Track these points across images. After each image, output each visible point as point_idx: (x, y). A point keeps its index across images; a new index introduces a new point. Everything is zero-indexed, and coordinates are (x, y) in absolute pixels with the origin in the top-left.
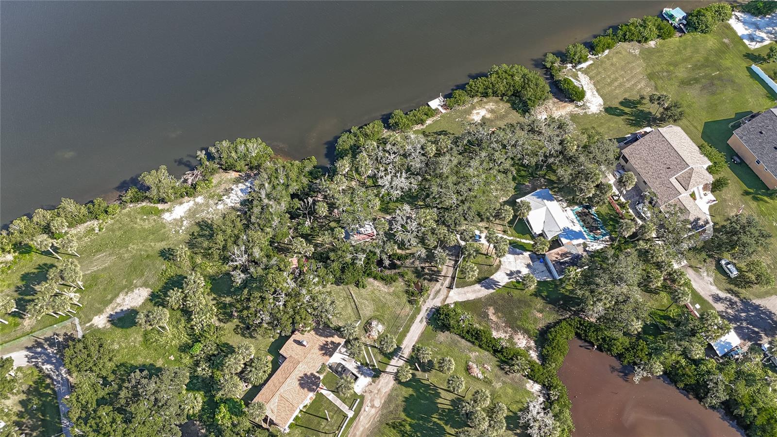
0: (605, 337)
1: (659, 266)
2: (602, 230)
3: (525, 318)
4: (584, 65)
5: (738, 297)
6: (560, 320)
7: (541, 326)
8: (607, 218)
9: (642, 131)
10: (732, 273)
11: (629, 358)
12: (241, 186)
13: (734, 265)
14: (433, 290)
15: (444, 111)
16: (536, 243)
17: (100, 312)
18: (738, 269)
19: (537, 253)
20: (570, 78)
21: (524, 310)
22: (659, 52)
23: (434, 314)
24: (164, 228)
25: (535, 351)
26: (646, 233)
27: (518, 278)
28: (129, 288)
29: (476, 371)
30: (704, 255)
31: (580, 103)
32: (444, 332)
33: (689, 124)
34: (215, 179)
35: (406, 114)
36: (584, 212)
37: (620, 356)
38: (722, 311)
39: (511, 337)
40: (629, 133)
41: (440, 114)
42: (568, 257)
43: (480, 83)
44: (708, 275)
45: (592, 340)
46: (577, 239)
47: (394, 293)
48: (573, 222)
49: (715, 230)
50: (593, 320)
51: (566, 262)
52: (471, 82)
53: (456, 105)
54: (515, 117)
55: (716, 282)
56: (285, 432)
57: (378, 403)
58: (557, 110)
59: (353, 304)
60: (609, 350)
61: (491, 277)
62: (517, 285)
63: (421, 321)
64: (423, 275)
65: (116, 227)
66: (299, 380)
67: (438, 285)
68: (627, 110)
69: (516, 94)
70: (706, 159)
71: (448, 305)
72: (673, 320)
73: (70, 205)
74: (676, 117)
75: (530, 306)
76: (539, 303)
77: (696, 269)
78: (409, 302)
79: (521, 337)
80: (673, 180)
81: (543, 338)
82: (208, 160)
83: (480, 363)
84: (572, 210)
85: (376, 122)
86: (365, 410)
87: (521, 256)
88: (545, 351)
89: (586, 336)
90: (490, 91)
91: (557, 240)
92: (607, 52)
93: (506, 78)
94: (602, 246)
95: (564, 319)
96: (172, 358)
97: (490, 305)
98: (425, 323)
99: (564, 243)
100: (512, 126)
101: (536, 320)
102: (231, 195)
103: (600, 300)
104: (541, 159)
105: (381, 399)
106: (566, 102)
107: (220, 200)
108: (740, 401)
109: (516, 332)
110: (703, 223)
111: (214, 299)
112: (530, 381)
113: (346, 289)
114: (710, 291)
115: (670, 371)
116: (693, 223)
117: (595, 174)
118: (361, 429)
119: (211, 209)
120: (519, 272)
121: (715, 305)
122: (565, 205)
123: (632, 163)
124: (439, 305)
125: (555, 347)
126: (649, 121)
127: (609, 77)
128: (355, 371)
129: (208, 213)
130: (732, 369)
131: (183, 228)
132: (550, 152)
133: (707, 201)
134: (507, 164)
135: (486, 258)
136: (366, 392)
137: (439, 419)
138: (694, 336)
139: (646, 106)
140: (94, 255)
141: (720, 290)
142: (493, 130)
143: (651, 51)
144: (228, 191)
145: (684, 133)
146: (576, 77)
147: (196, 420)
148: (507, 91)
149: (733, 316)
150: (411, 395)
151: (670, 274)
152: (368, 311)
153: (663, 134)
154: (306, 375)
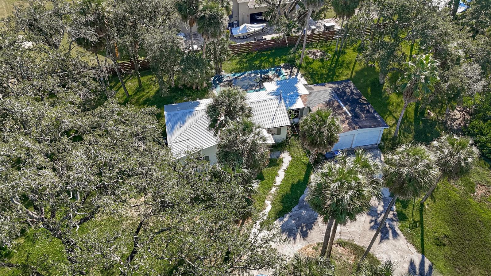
51: (353, 111)
99: (304, 106)
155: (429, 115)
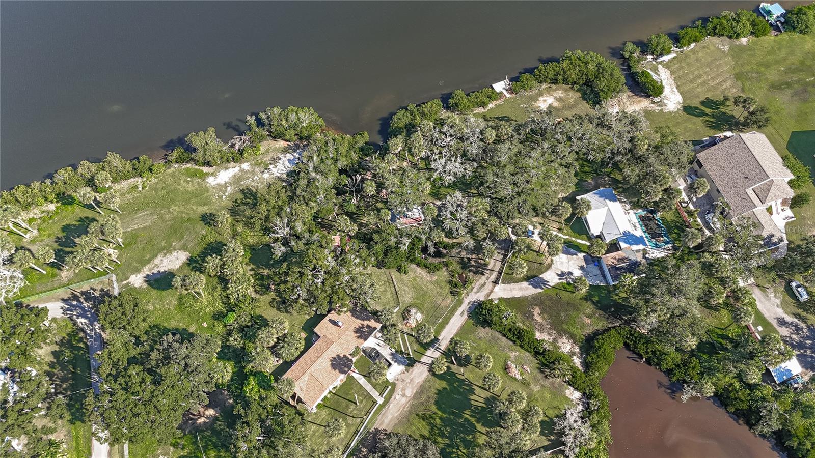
0: (655, 351)
1: (723, 281)
2: (665, 238)
3: (572, 321)
4: (666, 58)
5: (806, 322)
6: (610, 328)
7: (588, 332)
8: (673, 225)
9: (722, 135)
10: (802, 297)
11: (678, 375)
12: (289, 156)
13: (806, 288)
14: (478, 283)
15: (508, 96)
16: (592, 245)
17: (137, 271)
18: (809, 293)
19: (593, 255)
20: (649, 71)
21: (573, 313)
22: (750, 50)
23: (476, 308)
24: (208, 192)
25: (579, 358)
26: (713, 245)
27: (569, 280)
28: (168, 250)
29: (515, 372)
30: (773, 274)
31: (657, 99)
32: (484, 328)
33: (774, 132)
34: (264, 146)
35: (468, 95)
36: (648, 217)
37: (669, 372)
38: (786, 337)
39: (555, 340)
40: (707, 136)
41: (504, 98)
42: (625, 262)
43: (551, 69)
44: (775, 296)
45: (641, 352)
46: (637, 244)
47: (437, 283)
48: (635, 226)
49: (789, 249)
50: (645, 331)
51: (622, 268)
52: (541, 66)
53: (522, 90)
54: (584, 108)
55: (783, 305)
56: (312, 411)
57: (409, 393)
58: (630, 104)
59: (393, 289)
60: (658, 364)
61: (541, 276)
62: (567, 286)
63: (462, 314)
64: (469, 267)
65: (159, 186)
66: (331, 361)
67: (483, 279)
68: (708, 111)
69: (588, 83)
70: (789, 171)
71: (492, 300)
72: (731, 341)
73: (115, 160)
74: (761, 123)
75: (578, 310)
76: (589, 308)
77: (763, 288)
78: (451, 293)
79: (566, 341)
80: (749, 191)
81: (589, 345)
82: (258, 126)
83: (520, 364)
84: (635, 213)
85: (435, 101)
86: (395, 398)
87: (575, 256)
88: (589, 359)
89: (635, 347)
90: (560, 77)
91: (615, 244)
92: (693, 45)
93: (579, 66)
94: (663, 255)
95: (613, 328)
96: (205, 325)
97: (536, 305)
98: (465, 316)
99: (622, 247)
100: (580, 117)
101: (583, 325)
102: (278, 164)
103: (654, 311)
104: (607, 155)
105: (413, 389)
106: (641, 96)
107: (266, 169)
108: (794, 432)
109: (561, 336)
110: (777, 240)
111: (252, 270)
112: (570, 387)
113: (388, 273)
114: (775, 313)
115: (721, 393)
116: (766, 239)
117: (664, 177)
118: (390, 417)
119: (256, 177)
120: (570, 273)
121: (779, 329)
122: (628, 207)
123: (707, 169)
124: (482, 299)
125: (600, 355)
126: (731, 125)
127: (692, 73)
128: (389, 358)
129: (253, 181)
130: (789, 397)
131: (227, 194)
132: (618, 150)
133: (784, 217)
134: (571, 158)
135: (538, 255)
136: (398, 380)
137: (470, 416)
138: (753, 359)
139: (729, 108)
140: (136, 213)
141: (786, 313)
142: (560, 120)
143: (742, 48)
144: (275, 160)
145: (768, 141)
146: (655, 70)
147: (224, 390)
148: (579, 79)
149: (797, 342)
150: (444, 389)
151: (734, 291)
152: (407, 297)
153: (745, 141)
154: (338, 356)
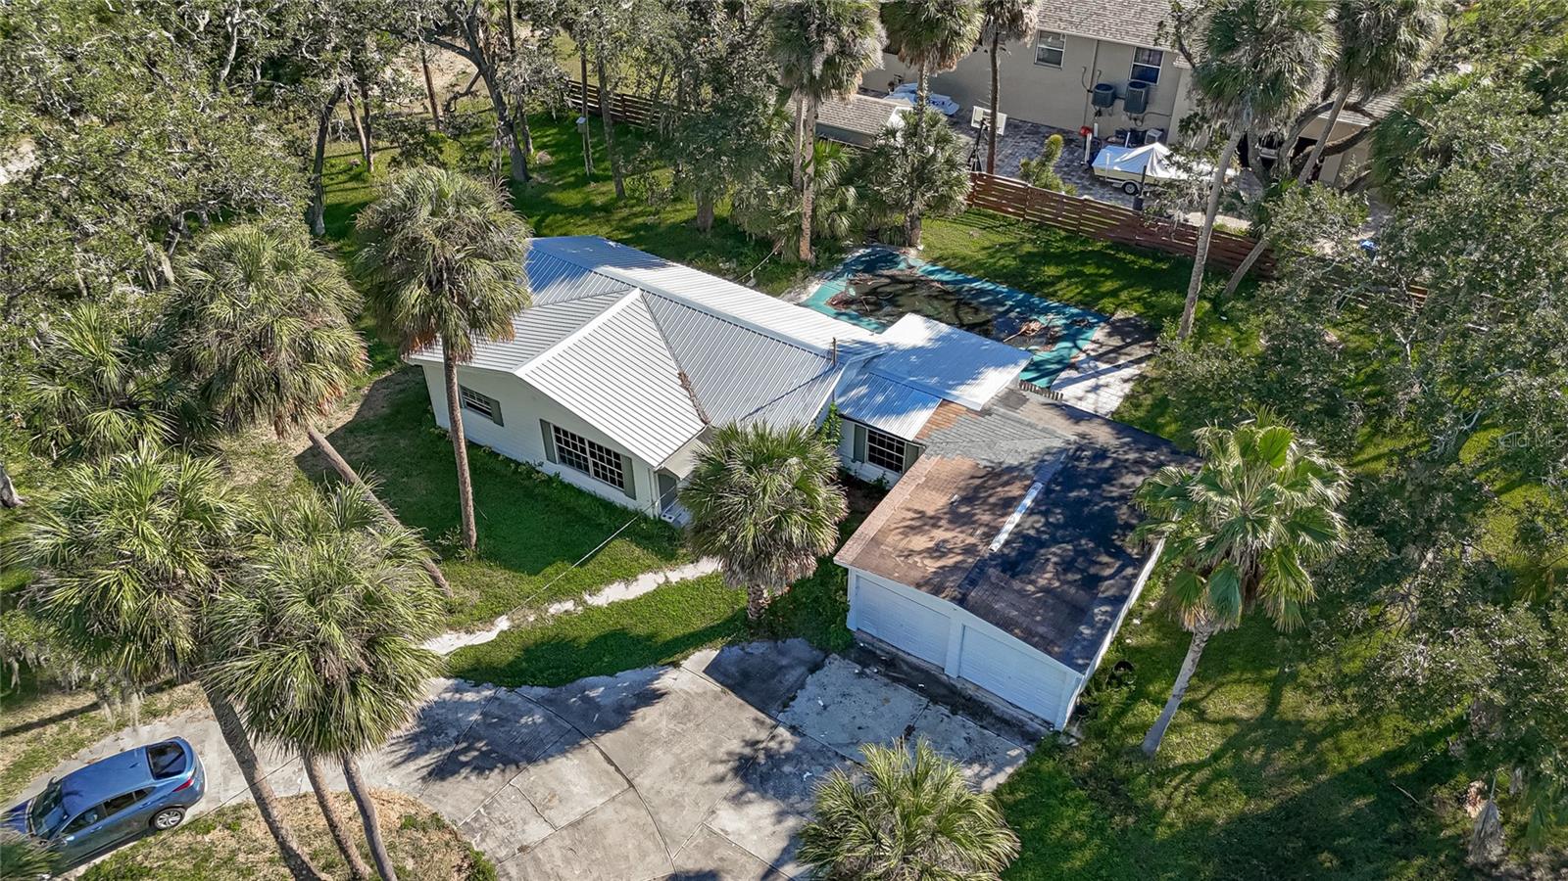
51: (1030, 544)
94: (1118, 385)
99: (909, 437)
155: (1461, 801)
